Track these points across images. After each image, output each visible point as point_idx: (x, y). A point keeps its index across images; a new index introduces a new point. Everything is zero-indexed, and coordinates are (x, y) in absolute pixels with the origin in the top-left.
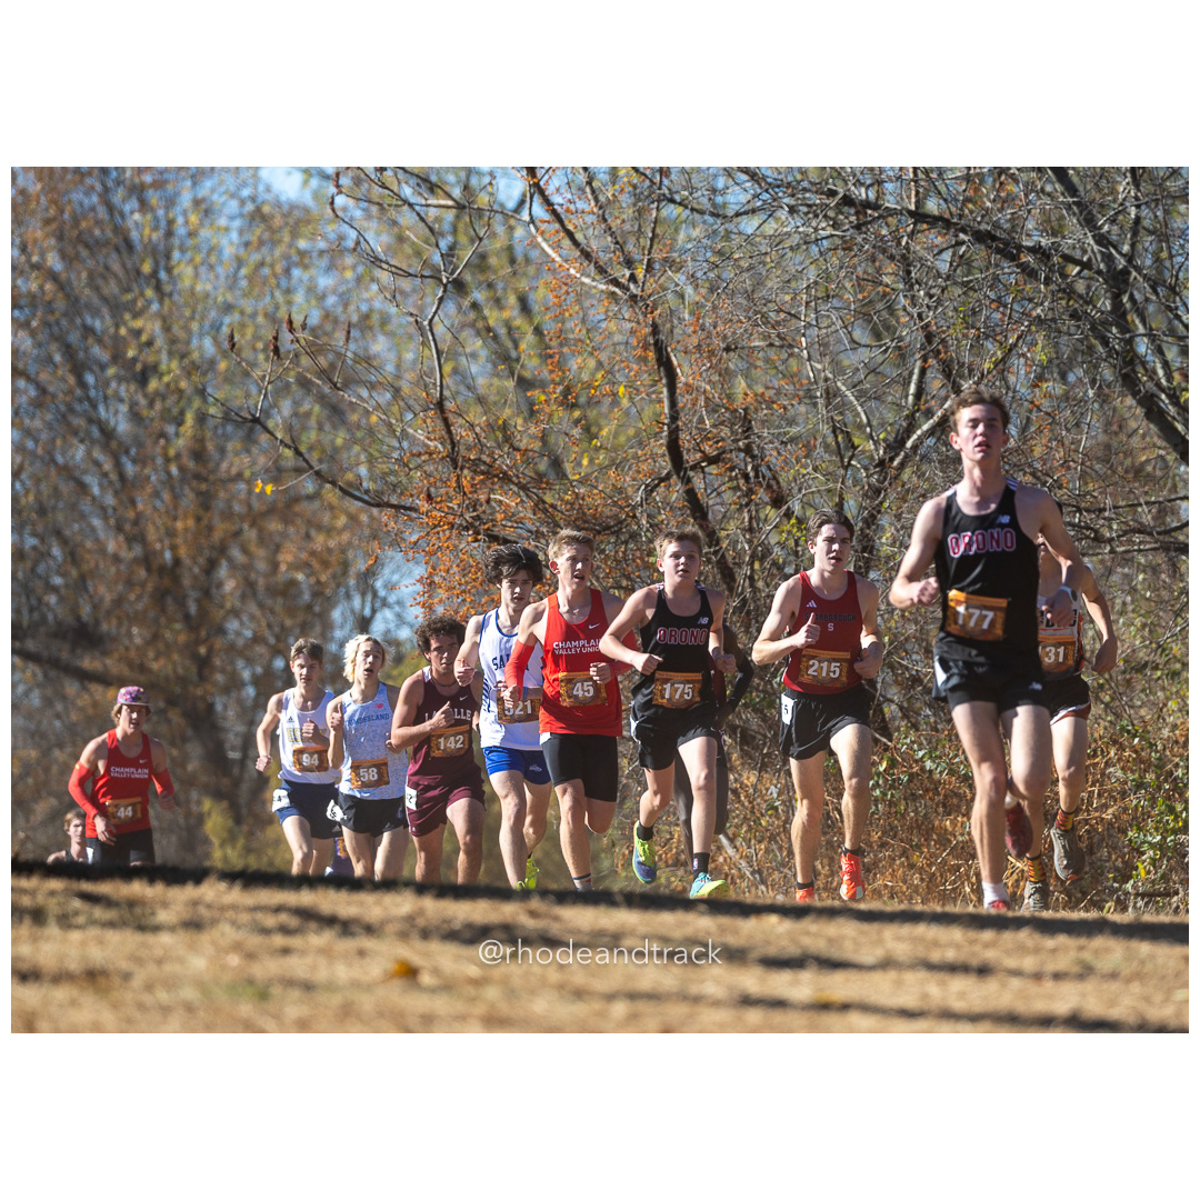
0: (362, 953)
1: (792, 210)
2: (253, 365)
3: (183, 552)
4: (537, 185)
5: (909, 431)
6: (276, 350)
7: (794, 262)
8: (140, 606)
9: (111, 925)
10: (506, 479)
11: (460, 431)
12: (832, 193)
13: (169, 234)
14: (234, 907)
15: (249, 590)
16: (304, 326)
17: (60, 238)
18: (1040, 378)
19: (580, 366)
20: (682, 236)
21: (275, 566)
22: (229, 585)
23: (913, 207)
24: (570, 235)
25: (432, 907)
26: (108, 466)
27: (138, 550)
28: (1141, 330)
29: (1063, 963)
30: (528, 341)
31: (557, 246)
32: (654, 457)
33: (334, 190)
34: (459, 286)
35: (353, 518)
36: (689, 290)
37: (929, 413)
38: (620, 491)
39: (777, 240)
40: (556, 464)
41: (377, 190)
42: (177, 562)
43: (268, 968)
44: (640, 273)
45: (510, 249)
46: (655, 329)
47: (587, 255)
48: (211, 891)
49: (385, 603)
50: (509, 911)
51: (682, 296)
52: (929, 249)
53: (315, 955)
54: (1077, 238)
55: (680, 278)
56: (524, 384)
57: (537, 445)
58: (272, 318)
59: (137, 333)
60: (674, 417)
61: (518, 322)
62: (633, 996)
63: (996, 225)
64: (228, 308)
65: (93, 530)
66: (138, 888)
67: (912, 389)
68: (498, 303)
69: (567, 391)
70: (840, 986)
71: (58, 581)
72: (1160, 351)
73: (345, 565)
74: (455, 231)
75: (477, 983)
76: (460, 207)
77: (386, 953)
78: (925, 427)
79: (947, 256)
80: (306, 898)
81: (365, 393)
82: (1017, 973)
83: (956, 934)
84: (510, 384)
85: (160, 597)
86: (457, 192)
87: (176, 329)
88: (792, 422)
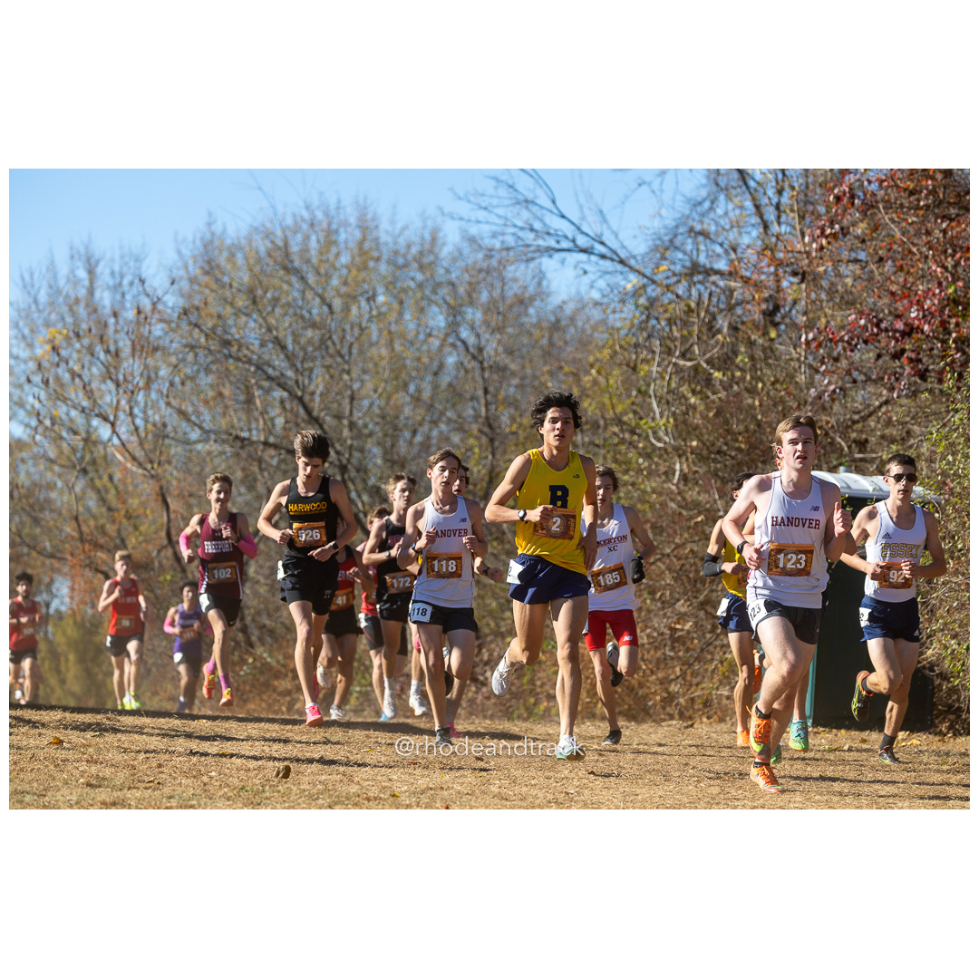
0: (40, 735)
12: (231, 435)
20: (172, 451)
23: (263, 440)
24: (128, 451)
25: (69, 716)
35: (43, 563)
38: (148, 551)
41: (52, 433)
44: (156, 466)
55: (171, 468)
68: (100, 478)
70: (229, 747)
75: (84, 746)
77: (50, 735)
81: (47, 514)
82: (300, 742)
83: (276, 726)
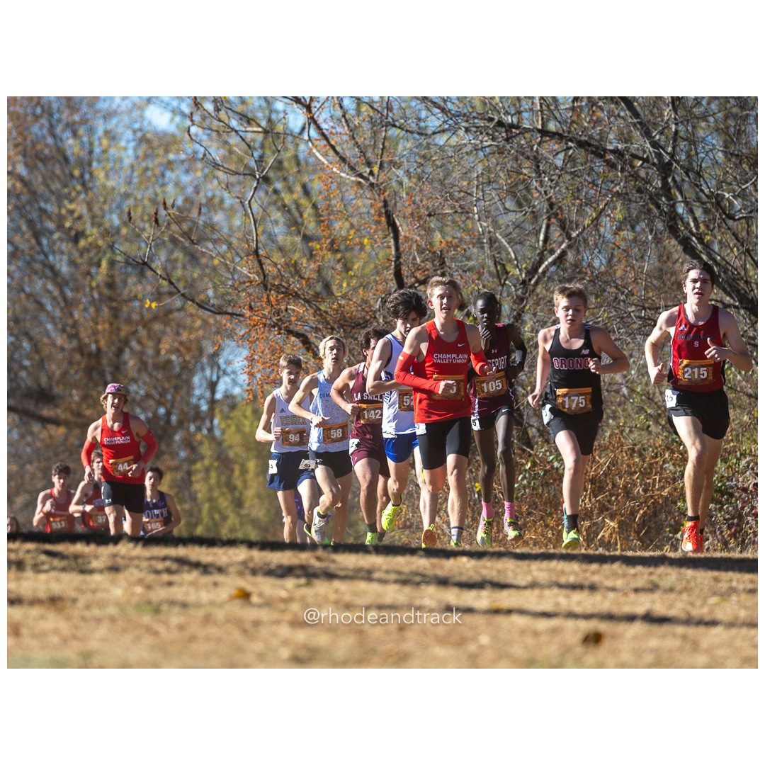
0: (216, 584)
1: (467, 130)
2: (143, 229)
3: (102, 343)
4: (312, 118)
5: (540, 262)
6: (157, 221)
7: (469, 161)
8: (77, 377)
9: (64, 569)
10: (297, 296)
11: (268, 268)
12: (491, 120)
13: (91, 152)
14: (138, 558)
15: (143, 366)
16: (173, 206)
17: (25, 156)
18: (619, 229)
19: (340, 227)
20: (400, 147)
21: (158, 352)
22: (131, 363)
23: (540, 127)
24: (333, 147)
25: (258, 556)
26: (56, 293)
27: (75, 343)
28: (680, 198)
29: (640, 582)
30: (308, 212)
31: (325, 155)
32: (386, 281)
33: (190, 123)
34: (266, 179)
35: (205, 322)
36: (406, 180)
37: (552, 252)
38: (366, 302)
39: (458, 148)
40: (327, 287)
41: (215, 123)
42: (99, 350)
43: (160, 594)
44: (376, 169)
45: (296, 157)
46: (386, 204)
47: (343, 160)
48: (124, 548)
49: (225, 373)
50: (304, 557)
51: (401, 183)
52: (550, 152)
53: (188, 586)
54: (640, 144)
55: (400, 173)
56: (307, 238)
57: (314, 276)
58: (153, 201)
59: (71, 212)
60: (398, 257)
61: (303, 201)
62: (381, 607)
63: (591, 137)
64: (127, 196)
65: (47, 331)
66: (79, 547)
67: (542, 237)
68: (290, 189)
69: (332, 243)
70: (506, 599)
71: (27, 363)
72: (691, 211)
73: (201, 350)
74: (262, 146)
75: (287, 601)
76: (266, 132)
77: (230, 584)
78: (550, 260)
79: (561, 156)
80: (181, 551)
81: (210, 245)
82: (613, 589)
83: (575, 566)
84: (298, 239)
85: (89, 371)
86: (264, 123)
87: (96, 209)
88: (469, 259)
